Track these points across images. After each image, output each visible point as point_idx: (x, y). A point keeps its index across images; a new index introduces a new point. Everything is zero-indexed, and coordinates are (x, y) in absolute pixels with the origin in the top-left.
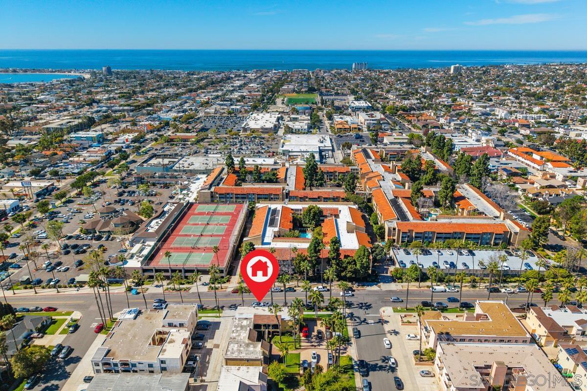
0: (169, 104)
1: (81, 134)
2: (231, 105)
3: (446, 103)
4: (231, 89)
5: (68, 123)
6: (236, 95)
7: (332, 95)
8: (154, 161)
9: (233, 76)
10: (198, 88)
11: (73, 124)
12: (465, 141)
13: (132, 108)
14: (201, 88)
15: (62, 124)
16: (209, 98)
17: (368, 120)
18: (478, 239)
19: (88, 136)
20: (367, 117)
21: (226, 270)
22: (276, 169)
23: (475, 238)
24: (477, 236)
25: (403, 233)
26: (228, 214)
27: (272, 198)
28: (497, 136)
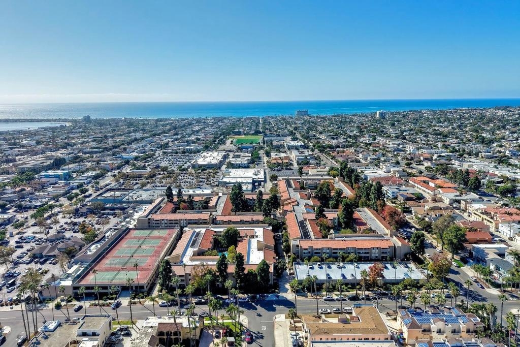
0: (134, 146)
1: (51, 172)
3: (367, 142)
4: (190, 132)
5: (41, 163)
6: (193, 138)
7: (274, 137)
8: (108, 195)
10: (162, 133)
11: (45, 164)
12: (376, 173)
13: (100, 150)
14: (164, 132)
15: (36, 165)
16: (168, 141)
17: (298, 156)
18: (368, 253)
19: (56, 174)
20: (298, 154)
21: (147, 287)
22: (210, 198)
23: (366, 253)
24: (367, 251)
25: (304, 249)
26: (160, 237)
27: (201, 223)
28: (403, 168)
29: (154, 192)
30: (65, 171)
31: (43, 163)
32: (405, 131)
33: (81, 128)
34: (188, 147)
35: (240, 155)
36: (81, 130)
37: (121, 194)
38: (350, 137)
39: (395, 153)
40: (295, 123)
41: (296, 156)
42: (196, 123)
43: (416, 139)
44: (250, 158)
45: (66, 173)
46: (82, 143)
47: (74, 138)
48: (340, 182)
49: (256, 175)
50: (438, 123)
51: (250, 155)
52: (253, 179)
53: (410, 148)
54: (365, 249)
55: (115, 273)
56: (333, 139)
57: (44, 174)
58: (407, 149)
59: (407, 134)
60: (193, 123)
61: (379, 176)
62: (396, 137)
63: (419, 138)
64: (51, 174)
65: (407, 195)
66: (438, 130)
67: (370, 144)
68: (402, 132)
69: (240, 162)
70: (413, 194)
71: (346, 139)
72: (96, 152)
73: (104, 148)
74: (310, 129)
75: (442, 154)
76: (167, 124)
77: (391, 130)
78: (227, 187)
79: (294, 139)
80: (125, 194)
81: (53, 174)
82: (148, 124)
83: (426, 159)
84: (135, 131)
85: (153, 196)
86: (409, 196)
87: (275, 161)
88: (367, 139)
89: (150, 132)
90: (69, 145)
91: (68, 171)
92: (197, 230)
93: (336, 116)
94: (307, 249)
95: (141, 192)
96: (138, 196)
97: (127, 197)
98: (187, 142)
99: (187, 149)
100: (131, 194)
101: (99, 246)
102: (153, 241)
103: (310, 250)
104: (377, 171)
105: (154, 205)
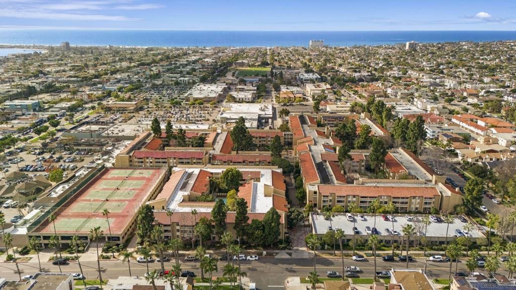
0: (118, 76)
1: (17, 102)
3: (396, 75)
5: (6, 92)
6: (188, 68)
8: (84, 128)
10: (152, 63)
11: (11, 93)
12: (410, 109)
13: (79, 79)
14: (155, 62)
15: (1, 93)
16: (159, 71)
17: (313, 90)
18: (406, 203)
19: (22, 104)
20: (314, 88)
21: (123, 238)
22: (206, 134)
23: (402, 203)
24: (405, 200)
25: (324, 196)
26: (143, 178)
27: (195, 163)
28: (443, 104)
29: (139, 127)
30: (34, 101)
31: (10, 91)
32: (442, 64)
33: (58, 56)
34: (182, 79)
35: (243, 89)
36: (59, 57)
37: (100, 128)
38: (376, 70)
39: (432, 88)
40: (310, 55)
41: (311, 90)
42: (193, 53)
43: (456, 72)
44: (255, 92)
45: (35, 103)
46: (58, 72)
47: (49, 66)
48: (367, 119)
49: (263, 110)
50: (482, 56)
51: (256, 88)
52: (259, 115)
53: (450, 83)
54: (403, 198)
55: (84, 219)
56: (356, 72)
57: (8, 104)
58: (446, 84)
59: (445, 67)
60: (189, 53)
61: (413, 113)
62: (431, 70)
63: (460, 71)
64: (17, 104)
65: (451, 135)
66: (483, 63)
67: (400, 78)
68: (439, 65)
69: (244, 96)
70: (459, 134)
71: (371, 72)
72: (73, 82)
73: (83, 78)
74: (327, 61)
75: (491, 90)
76: (159, 54)
77: (424, 63)
78: (227, 123)
79: (307, 72)
80: (103, 128)
81: (19, 104)
82: (137, 53)
83: (471, 95)
84: (121, 60)
85: (138, 130)
86: (454, 136)
87: (286, 96)
88: (395, 72)
89: (138, 61)
90: (41, 72)
91: (37, 101)
92: (190, 171)
93: (357, 48)
94: (327, 196)
95: (124, 126)
96: (119, 131)
97: (106, 132)
98: (181, 72)
99: (181, 80)
100: (112, 129)
101: (67, 187)
102: (135, 182)
103: (331, 198)
104: (411, 108)
105: (137, 140)
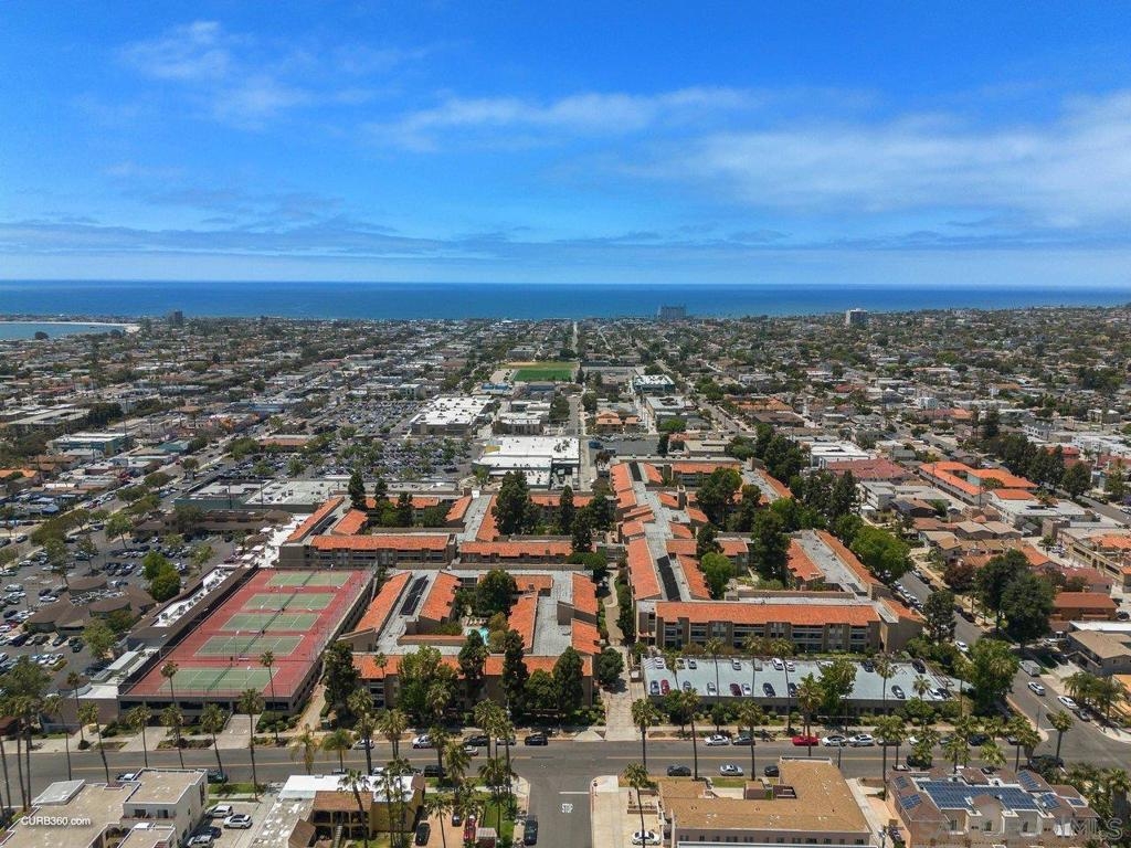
0: (279, 380)
1: (84, 437)
2: (404, 381)
3: (822, 380)
4: (412, 352)
5: (62, 415)
6: (418, 365)
7: (605, 365)
8: (213, 489)
9: (423, 329)
10: (346, 352)
11: (71, 418)
12: (840, 450)
13: (202, 388)
14: (351, 351)
15: (51, 418)
16: (361, 370)
17: (660, 410)
18: (819, 636)
19: (95, 440)
20: (660, 406)
21: (294, 704)
22: (452, 501)
23: (812, 636)
24: (816, 631)
25: (668, 624)
26: (333, 590)
27: (428, 558)
28: (906, 441)
29: (322, 485)
30: (117, 435)
31: (68, 414)
32: (912, 357)
33: (159, 338)
34: (404, 386)
35: (525, 406)
36: (159, 342)
37: (246, 489)
39: (888, 407)
40: (656, 335)
41: (655, 410)
42: (426, 330)
43: (937, 374)
44: (547, 413)
45: (120, 438)
46: (160, 372)
47: (142, 360)
48: (756, 470)
49: (559, 451)
51: (548, 405)
52: (554, 459)
53: (923, 397)
54: (813, 626)
55: (222, 669)
56: (744, 372)
57: (67, 440)
58: (916, 399)
59: (917, 363)
60: (419, 332)
61: (847, 459)
62: (889, 369)
63: (945, 373)
64: (84, 440)
65: (914, 503)
66: (991, 355)
67: (829, 386)
68: (905, 359)
69: (525, 422)
70: (926, 501)
71: (773, 373)
72: (192, 393)
73: (210, 385)
74: (689, 348)
75: (1000, 412)
76: (359, 333)
77: (879, 355)
78: (491, 476)
79: (650, 372)
80: (253, 489)
81: (89, 440)
82: (316, 331)
83: (960, 422)
84: (284, 348)
85: (319, 493)
86: (918, 505)
87: (605, 421)
88: (821, 373)
90: (129, 375)
91: (123, 435)
92: (419, 574)
93: (750, 321)
94: (674, 624)
95: (293, 485)
96: (283, 494)
97: (258, 496)
98: (403, 373)
99: (402, 389)
100: (268, 490)
101: (188, 608)
102: (316, 597)
103: (680, 627)
104: (844, 447)
105: (319, 514)
